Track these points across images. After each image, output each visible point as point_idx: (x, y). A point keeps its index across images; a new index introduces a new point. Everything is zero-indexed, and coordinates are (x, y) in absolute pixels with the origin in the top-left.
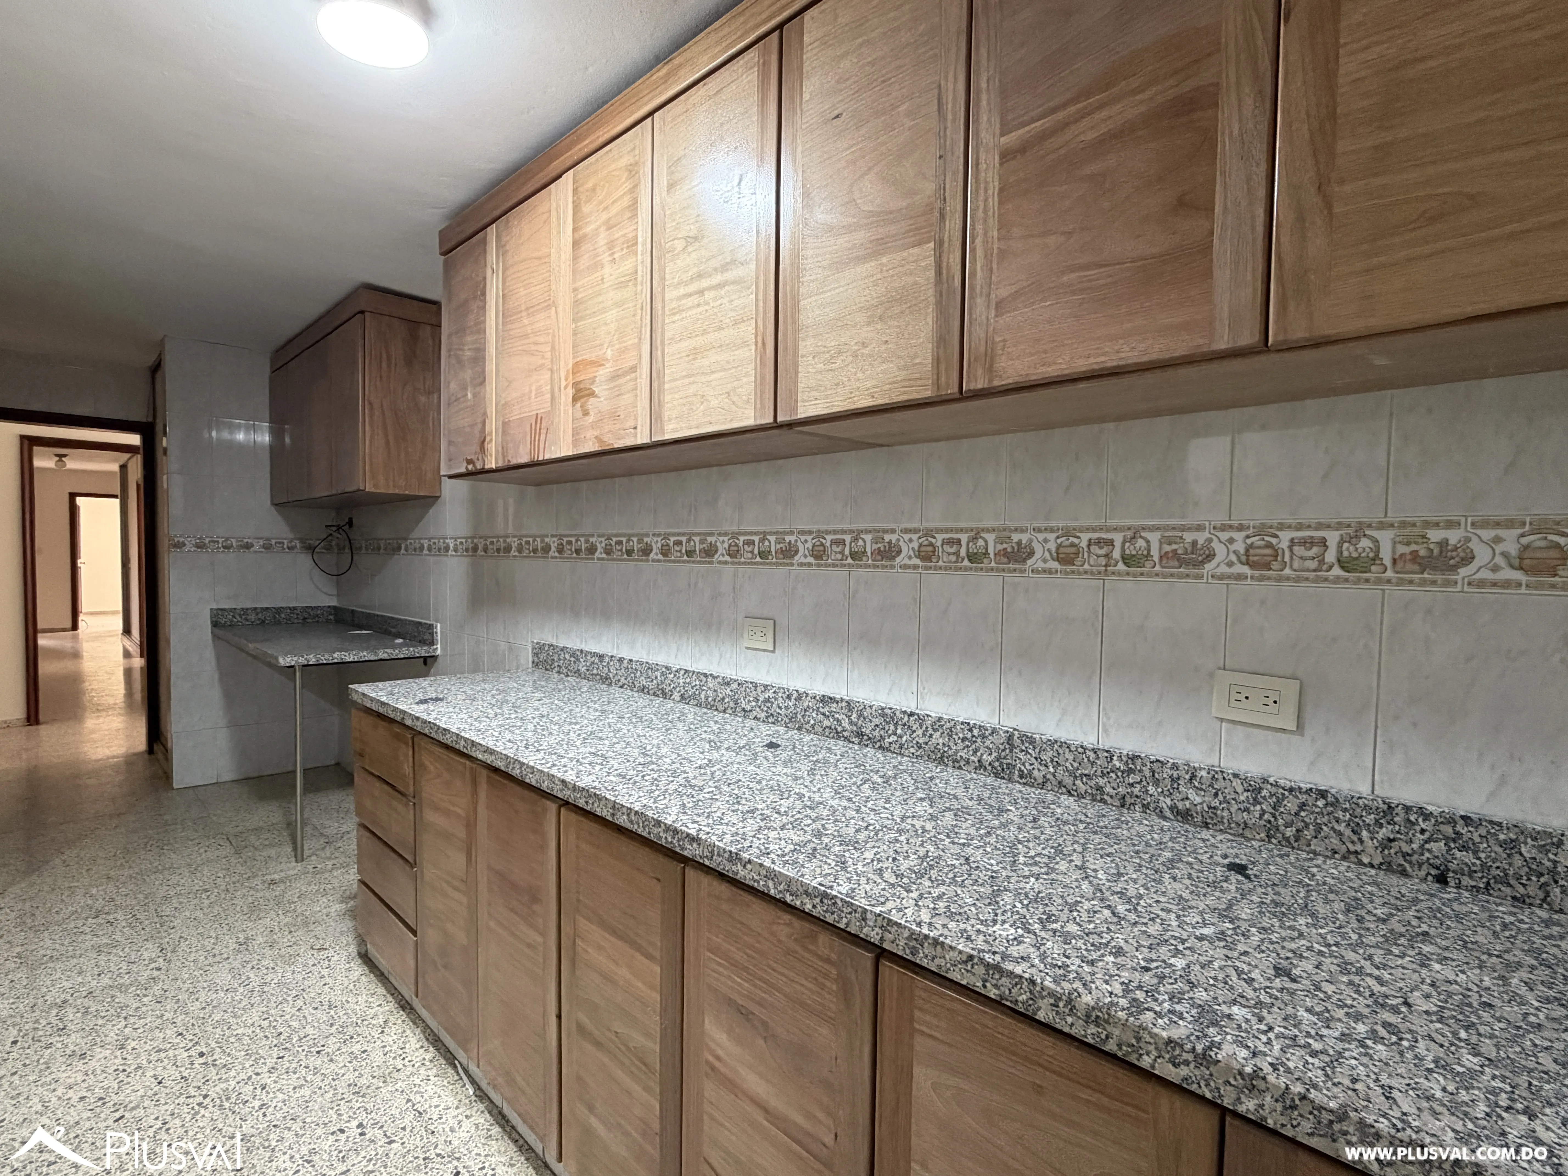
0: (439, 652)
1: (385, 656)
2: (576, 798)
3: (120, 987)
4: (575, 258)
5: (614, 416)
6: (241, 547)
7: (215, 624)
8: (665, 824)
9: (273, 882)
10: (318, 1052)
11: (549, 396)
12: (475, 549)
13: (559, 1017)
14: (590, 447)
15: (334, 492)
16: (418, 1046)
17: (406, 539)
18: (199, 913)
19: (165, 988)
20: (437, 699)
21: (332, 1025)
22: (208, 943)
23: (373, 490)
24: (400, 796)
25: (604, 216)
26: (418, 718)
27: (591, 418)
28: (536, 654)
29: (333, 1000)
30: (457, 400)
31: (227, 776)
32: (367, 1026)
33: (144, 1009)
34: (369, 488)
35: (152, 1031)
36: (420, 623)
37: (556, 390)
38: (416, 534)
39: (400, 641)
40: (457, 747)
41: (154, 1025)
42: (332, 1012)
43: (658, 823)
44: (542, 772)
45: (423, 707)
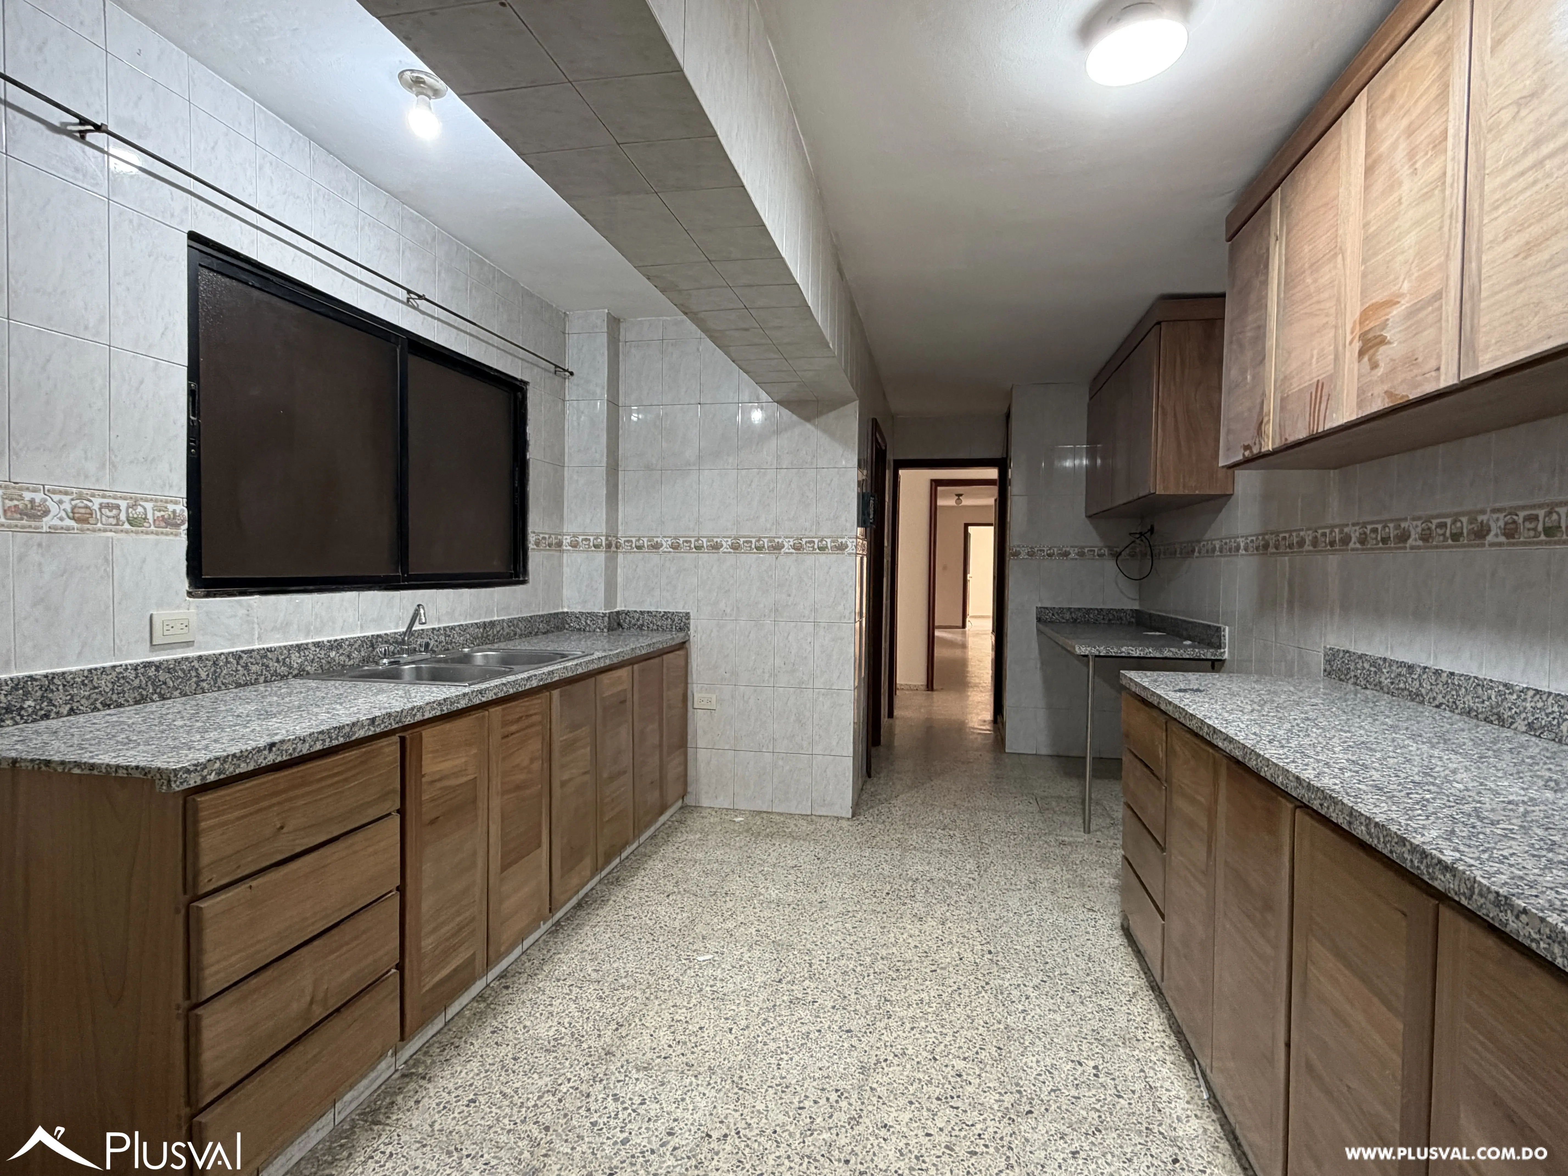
0: (1226, 656)
1: (1170, 655)
2: (1310, 798)
3: (949, 882)
4: (1367, 188)
5: (1411, 361)
6: (1060, 555)
7: (1039, 620)
8: (1411, 844)
9: (1063, 843)
10: (1073, 991)
11: (1332, 357)
12: (1266, 546)
13: (1288, 1045)
14: (1377, 405)
15: (1131, 499)
16: (1161, 1028)
17: (1199, 541)
18: (1006, 849)
19: (976, 894)
20: (1198, 690)
21: (1088, 975)
22: (1010, 874)
23: (1163, 493)
24: (1155, 779)
25: (1405, 122)
26: (1170, 703)
27: (1380, 371)
28: (1329, 662)
29: (1092, 954)
30: (1237, 386)
31: (1044, 751)
32: (1117, 990)
33: (960, 904)
34: (1160, 491)
35: (962, 920)
36: (1209, 626)
37: (1341, 348)
38: (1207, 536)
39: (1188, 643)
40: (1201, 733)
41: (965, 917)
42: (1090, 965)
43: (1403, 841)
44: (1276, 765)
45: (1179, 694)
